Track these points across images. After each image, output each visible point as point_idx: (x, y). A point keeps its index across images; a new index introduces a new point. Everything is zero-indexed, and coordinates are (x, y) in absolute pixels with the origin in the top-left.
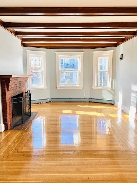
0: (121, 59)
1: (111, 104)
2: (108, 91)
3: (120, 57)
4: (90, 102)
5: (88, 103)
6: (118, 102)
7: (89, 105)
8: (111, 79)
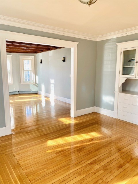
0: (41, 63)
1: (36, 94)
2: (34, 84)
3: (40, 61)
4: (19, 94)
5: (18, 95)
6: (41, 91)
7: (19, 96)
8: (34, 75)
